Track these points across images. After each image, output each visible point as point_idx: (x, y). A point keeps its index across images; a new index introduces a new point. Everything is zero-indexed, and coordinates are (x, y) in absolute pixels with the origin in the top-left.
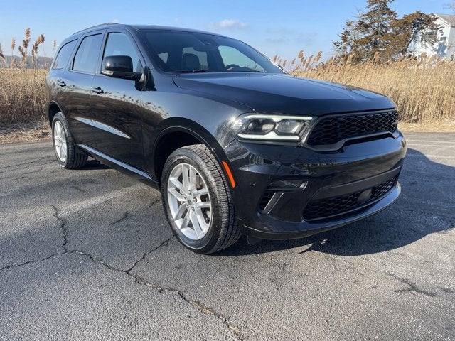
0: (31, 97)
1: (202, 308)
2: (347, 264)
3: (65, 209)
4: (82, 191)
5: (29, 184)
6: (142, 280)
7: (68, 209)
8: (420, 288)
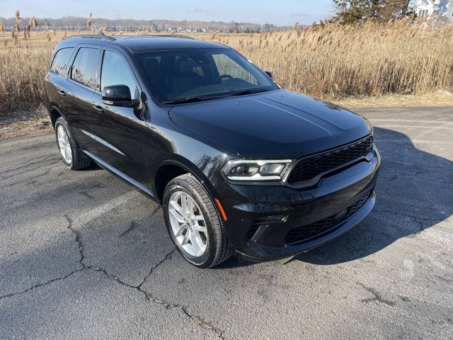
0: (28, 83)
1: (202, 323)
2: (324, 274)
3: (77, 219)
4: (89, 197)
5: (40, 189)
6: (151, 295)
7: (80, 220)
8: (382, 297)
